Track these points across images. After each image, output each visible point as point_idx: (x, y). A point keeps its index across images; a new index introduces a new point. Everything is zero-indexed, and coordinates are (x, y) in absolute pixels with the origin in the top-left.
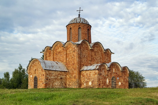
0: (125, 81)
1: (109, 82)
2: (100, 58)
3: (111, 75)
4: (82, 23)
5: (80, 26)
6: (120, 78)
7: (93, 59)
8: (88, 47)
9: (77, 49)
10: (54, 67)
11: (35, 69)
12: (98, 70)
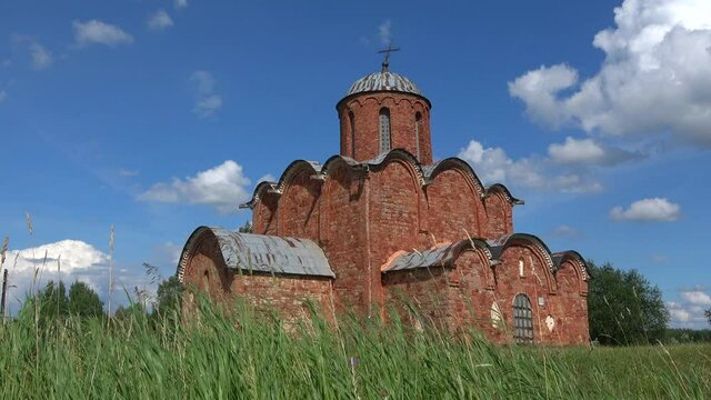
0: (574, 310)
1: (504, 316)
2: (464, 219)
3: (510, 288)
4: (394, 91)
5: (384, 102)
6: (552, 299)
7: (438, 224)
8: (414, 179)
9: (367, 183)
10: (278, 258)
11: (204, 269)
12: (450, 266)
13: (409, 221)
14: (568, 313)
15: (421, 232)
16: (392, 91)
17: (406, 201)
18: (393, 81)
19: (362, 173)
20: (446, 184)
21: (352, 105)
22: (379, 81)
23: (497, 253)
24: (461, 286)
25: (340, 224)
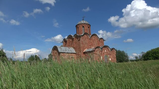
1: (103, 58)
2: (96, 43)
3: (104, 54)
4: (85, 24)
5: (83, 25)
6: (110, 55)
7: (92, 44)
8: (88, 37)
9: (81, 38)
10: (67, 50)
11: (55, 52)
12: (94, 51)
13: (88, 44)
14: (113, 58)
15: (89, 46)
16: (84, 24)
17: (87, 41)
18: (84, 22)
19: (80, 37)
20: (93, 38)
21: (78, 26)
22: (82, 22)
23: (102, 49)
24: (96, 54)
25: (77, 45)
